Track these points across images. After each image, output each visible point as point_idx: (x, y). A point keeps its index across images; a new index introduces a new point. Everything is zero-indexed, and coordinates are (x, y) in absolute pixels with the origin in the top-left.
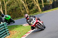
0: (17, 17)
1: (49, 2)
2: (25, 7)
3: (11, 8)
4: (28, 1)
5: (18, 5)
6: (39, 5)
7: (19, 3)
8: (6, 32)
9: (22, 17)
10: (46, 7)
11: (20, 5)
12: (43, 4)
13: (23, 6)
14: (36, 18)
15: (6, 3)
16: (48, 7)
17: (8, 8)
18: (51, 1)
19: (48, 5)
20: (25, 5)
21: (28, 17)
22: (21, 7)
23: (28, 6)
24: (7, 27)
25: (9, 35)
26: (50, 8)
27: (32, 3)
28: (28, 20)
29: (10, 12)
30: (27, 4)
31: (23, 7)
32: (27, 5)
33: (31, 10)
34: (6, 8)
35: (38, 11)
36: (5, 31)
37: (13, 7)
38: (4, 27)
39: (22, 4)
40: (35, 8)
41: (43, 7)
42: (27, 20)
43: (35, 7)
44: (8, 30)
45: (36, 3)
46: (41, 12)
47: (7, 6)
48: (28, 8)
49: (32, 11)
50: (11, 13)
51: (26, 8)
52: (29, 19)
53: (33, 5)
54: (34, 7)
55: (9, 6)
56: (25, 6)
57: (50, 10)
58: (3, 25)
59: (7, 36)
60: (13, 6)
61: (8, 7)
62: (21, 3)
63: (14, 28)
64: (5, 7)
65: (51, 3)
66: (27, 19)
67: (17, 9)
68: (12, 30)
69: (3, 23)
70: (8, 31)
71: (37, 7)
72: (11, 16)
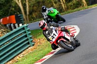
8: (28, 40)
24: (30, 32)
25: (33, 45)
29: (35, 7)
33: (70, 4)
35: (81, 5)
36: (26, 38)
38: (25, 32)
46: (87, 7)
49: (71, 6)
50: (37, 9)
58: (23, 28)
59: (30, 47)
63: (41, 33)
67: (46, 1)
68: (38, 38)
69: (23, 25)
70: (31, 38)
72: (36, 13)
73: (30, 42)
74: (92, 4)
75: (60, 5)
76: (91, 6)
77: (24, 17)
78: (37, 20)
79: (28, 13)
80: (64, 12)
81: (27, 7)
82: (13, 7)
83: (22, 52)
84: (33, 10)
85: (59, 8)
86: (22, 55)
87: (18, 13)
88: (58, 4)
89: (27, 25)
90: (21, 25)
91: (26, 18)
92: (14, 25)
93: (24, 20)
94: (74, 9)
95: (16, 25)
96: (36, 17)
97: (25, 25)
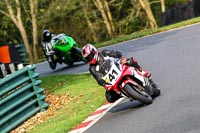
2: (100, 12)
3: (52, 15)
5: (77, 4)
6: (149, 4)
8: (35, 97)
10: (173, 12)
11: (82, 4)
13: (95, 8)
14: (124, 61)
16: (180, 11)
17: (42, 14)
19: (180, 4)
20: (100, 4)
21: (96, 57)
22: (88, 11)
23: (110, 7)
24: (40, 81)
25: (47, 108)
26: (186, 15)
31: (94, 13)
32: (106, 4)
33: (122, 22)
34: (34, 16)
35: (144, 25)
36: (31, 94)
37: (61, 11)
38: (30, 81)
40: (135, 14)
41: (163, 10)
42: (91, 65)
43: (136, 10)
44: (41, 90)
46: (156, 29)
47: (39, 7)
48: (112, 15)
49: (125, 27)
51: (104, 15)
52: (97, 63)
54: (133, 11)
55: (46, 9)
56: (100, 6)
57: (186, 22)
58: (26, 74)
59: (39, 111)
60: (58, 8)
61: (42, 10)
63: (62, 82)
64: (32, 12)
66: (93, 62)
67: (73, 18)
68: (56, 93)
69: (24, 65)
70: (41, 93)
71: (142, 10)
74: (167, 23)
75: (102, 25)
76: (165, 28)
77: (28, 51)
79: (35, 42)
80: (109, 39)
81: (34, 29)
82: (4, 29)
83: (22, 123)
85: (100, 31)
86: (23, 130)
87: (16, 41)
88: (97, 23)
89: (35, 66)
90: (20, 66)
91: (32, 52)
92: (7, 65)
93: (27, 56)
94: (129, 33)
95: (12, 66)
97: (30, 66)
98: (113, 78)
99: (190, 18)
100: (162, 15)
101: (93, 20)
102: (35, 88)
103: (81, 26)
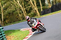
0: (14, 22)
1: (48, 6)
2: (22, 11)
3: (8, 12)
4: (26, 4)
5: (16, 9)
6: (37, 9)
7: (16, 7)
9: (20, 22)
10: (45, 11)
11: (17, 9)
12: (41, 8)
13: (21, 10)
15: (2, 6)
16: (47, 11)
17: (5, 12)
18: (50, 5)
19: (47, 9)
22: (19, 11)
27: (30, 7)
28: (29, 22)
29: (7, 16)
30: (25, 7)
31: (21, 11)
32: (24, 9)
34: (2, 12)
35: (36, 15)
38: (1, 32)
39: (20, 8)
40: (33, 12)
43: (33, 11)
44: (4, 34)
45: (34, 7)
46: (40, 16)
47: (4, 10)
48: (26, 12)
49: (30, 15)
51: (24, 12)
53: (31, 9)
55: (6, 10)
56: (22, 9)
60: (10, 10)
61: (5, 11)
62: (18, 7)
63: (11, 32)
65: (50, 7)
67: (14, 13)
70: (5, 36)
71: (35, 11)
72: (8, 20)
73: (4, 38)
74: (43, 15)
75: (23, 15)
76: (42, 16)
78: (9, 24)
79: (3, 20)
84: (6, 18)
85: (23, 17)
89: (3, 27)
91: (2, 23)
96: (8, 22)
98: (35, 25)
99: (50, 13)
100: (41, 12)
101: (20, 14)
102: (2, 34)
103: (17, 15)
